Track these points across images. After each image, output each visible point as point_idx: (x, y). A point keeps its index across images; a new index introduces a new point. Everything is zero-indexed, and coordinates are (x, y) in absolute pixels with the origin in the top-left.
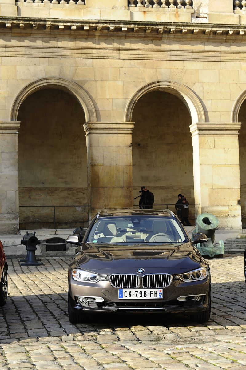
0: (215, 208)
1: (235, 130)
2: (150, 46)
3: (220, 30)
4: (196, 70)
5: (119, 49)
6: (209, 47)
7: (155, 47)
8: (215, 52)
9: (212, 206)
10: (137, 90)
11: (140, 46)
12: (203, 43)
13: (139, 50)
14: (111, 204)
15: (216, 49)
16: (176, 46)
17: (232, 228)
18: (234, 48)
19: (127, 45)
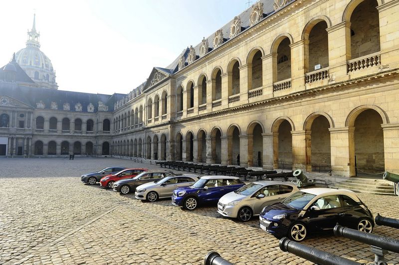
0: (337, 167)
1: (347, 130)
2: (312, 98)
3: (335, 86)
4: (330, 105)
5: (301, 102)
6: (335, 94)
7: (314, 98)
8: (337, 95)
9: (336, 165)
10: (307, 117)
11: (308, 99)
12: (333, 92)
13: (307, 101)
14: (299, 162)
15: (338, 93)
16: (321, 96)
17: (345, 176)
18: (346, 91)
19: (304, 100)
